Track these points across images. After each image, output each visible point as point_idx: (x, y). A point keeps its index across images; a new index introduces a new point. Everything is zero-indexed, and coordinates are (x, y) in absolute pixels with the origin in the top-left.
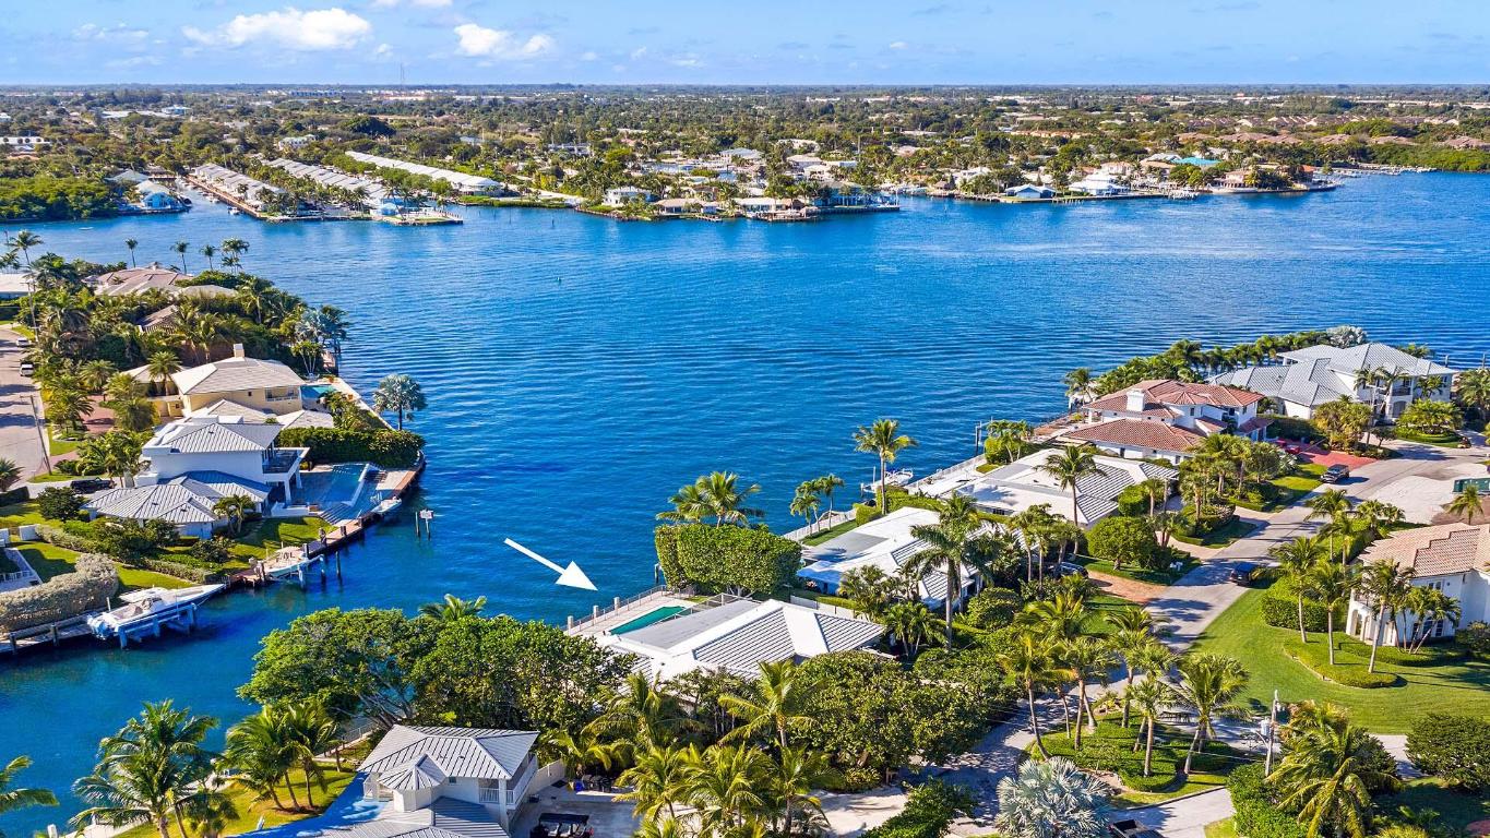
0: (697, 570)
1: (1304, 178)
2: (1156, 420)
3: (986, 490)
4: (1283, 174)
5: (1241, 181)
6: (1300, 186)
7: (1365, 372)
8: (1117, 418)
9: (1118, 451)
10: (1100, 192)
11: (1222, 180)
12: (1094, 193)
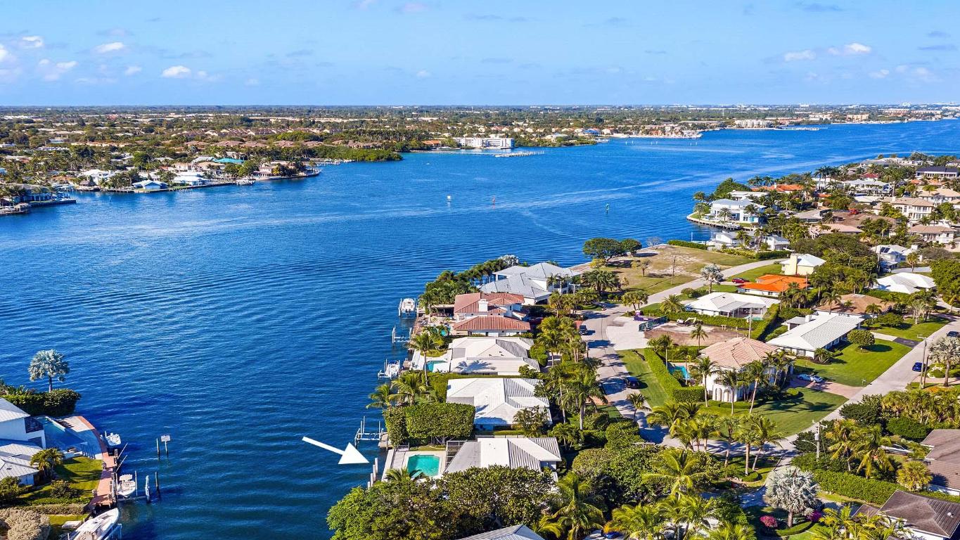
0: (421, 432)
1: (303, 169)
2: (495, 315)
3: (473, 364)
4: (293, 167)
5: (270, 172)
6: (302, 174)
7: (551, 278)
8: (474, 317)
9: (484, 334)
10: (195, 183)
11: (259, 172)
12: (191, 183)
